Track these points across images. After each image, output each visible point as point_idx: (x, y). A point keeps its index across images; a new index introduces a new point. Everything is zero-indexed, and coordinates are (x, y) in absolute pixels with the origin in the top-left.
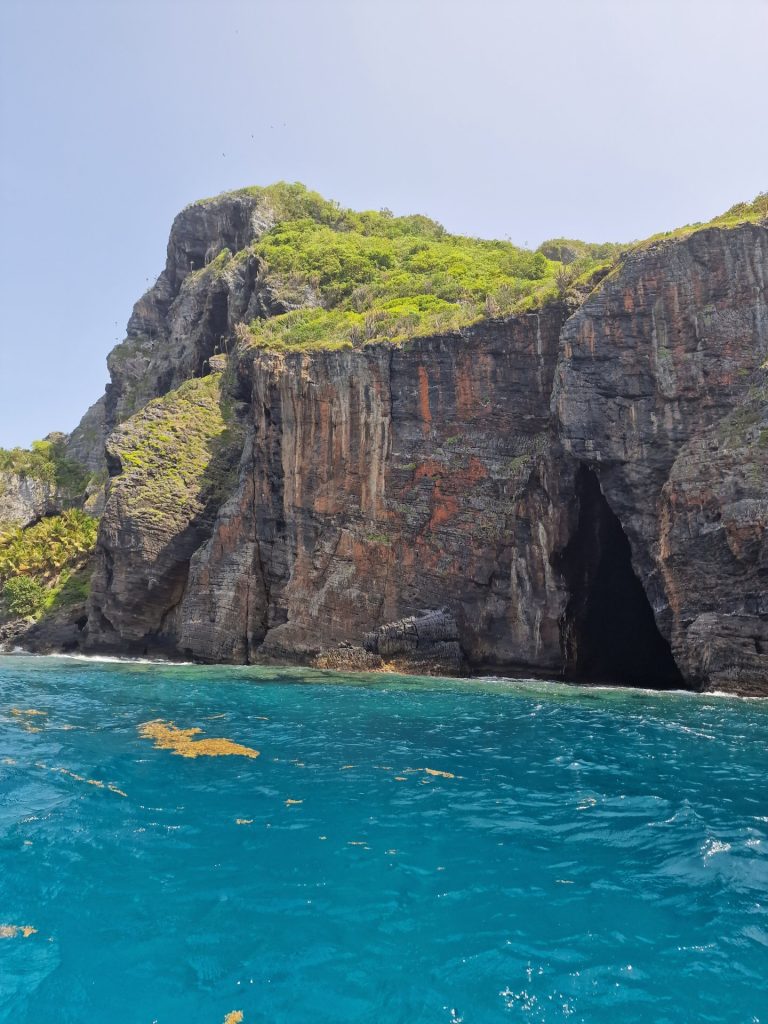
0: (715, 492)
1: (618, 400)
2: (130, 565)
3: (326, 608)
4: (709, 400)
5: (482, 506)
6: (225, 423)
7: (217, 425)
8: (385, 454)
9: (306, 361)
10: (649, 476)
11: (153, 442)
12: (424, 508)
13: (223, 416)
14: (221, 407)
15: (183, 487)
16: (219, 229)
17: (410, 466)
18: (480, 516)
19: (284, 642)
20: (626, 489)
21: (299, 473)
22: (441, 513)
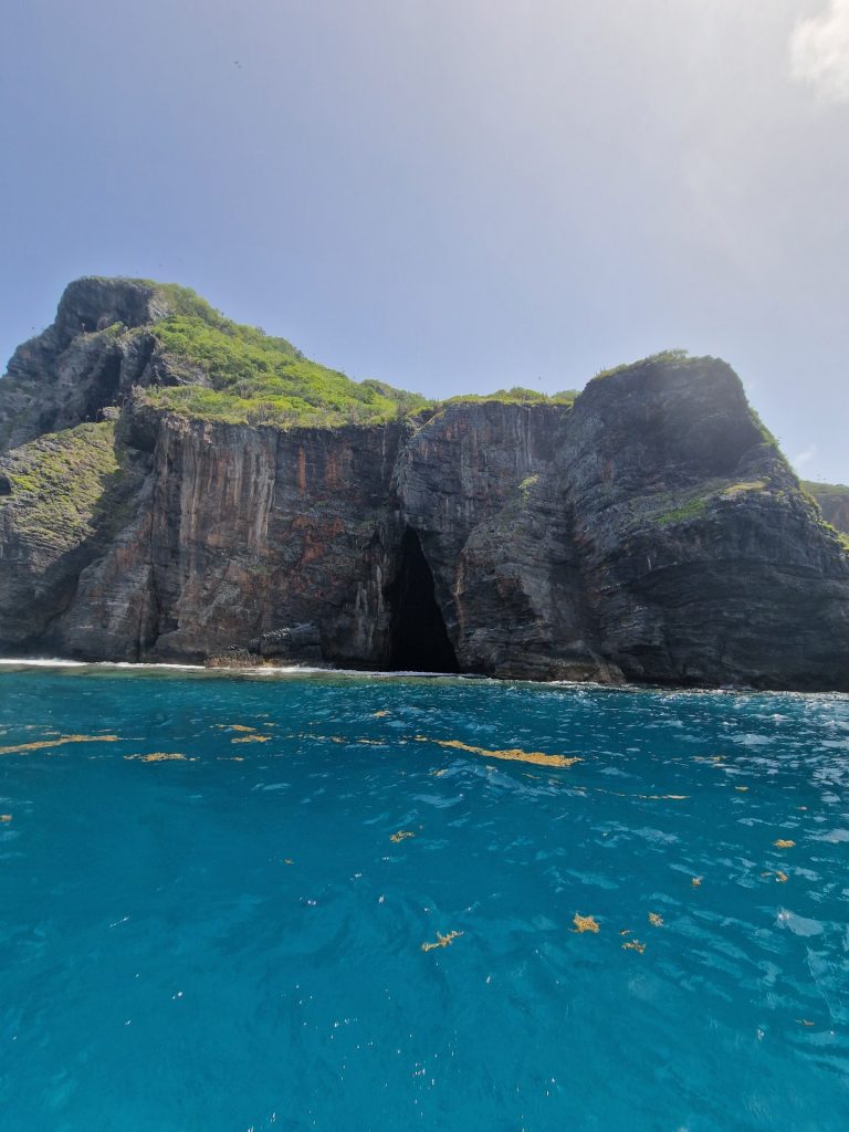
0: (493, 556)
1: (439, 493)
2: (16, 575)
3: (213, 620)
4: (490, 502)
5: (340, 551)
6: (118, 463)
7: (111, 465)
8: (269, 506)
9: (209, 428)
10: (454, 543)
11: (47, 471)
12: (298, 549)
13: (116, 458)
14: (114, 449)
15: (76, 512)
16: (113, 304)
17: (289, 518)
18: (338, 558)
19: (174, 645)
20: (439, 549)
21: (195, 513)
22: (310, 554)
